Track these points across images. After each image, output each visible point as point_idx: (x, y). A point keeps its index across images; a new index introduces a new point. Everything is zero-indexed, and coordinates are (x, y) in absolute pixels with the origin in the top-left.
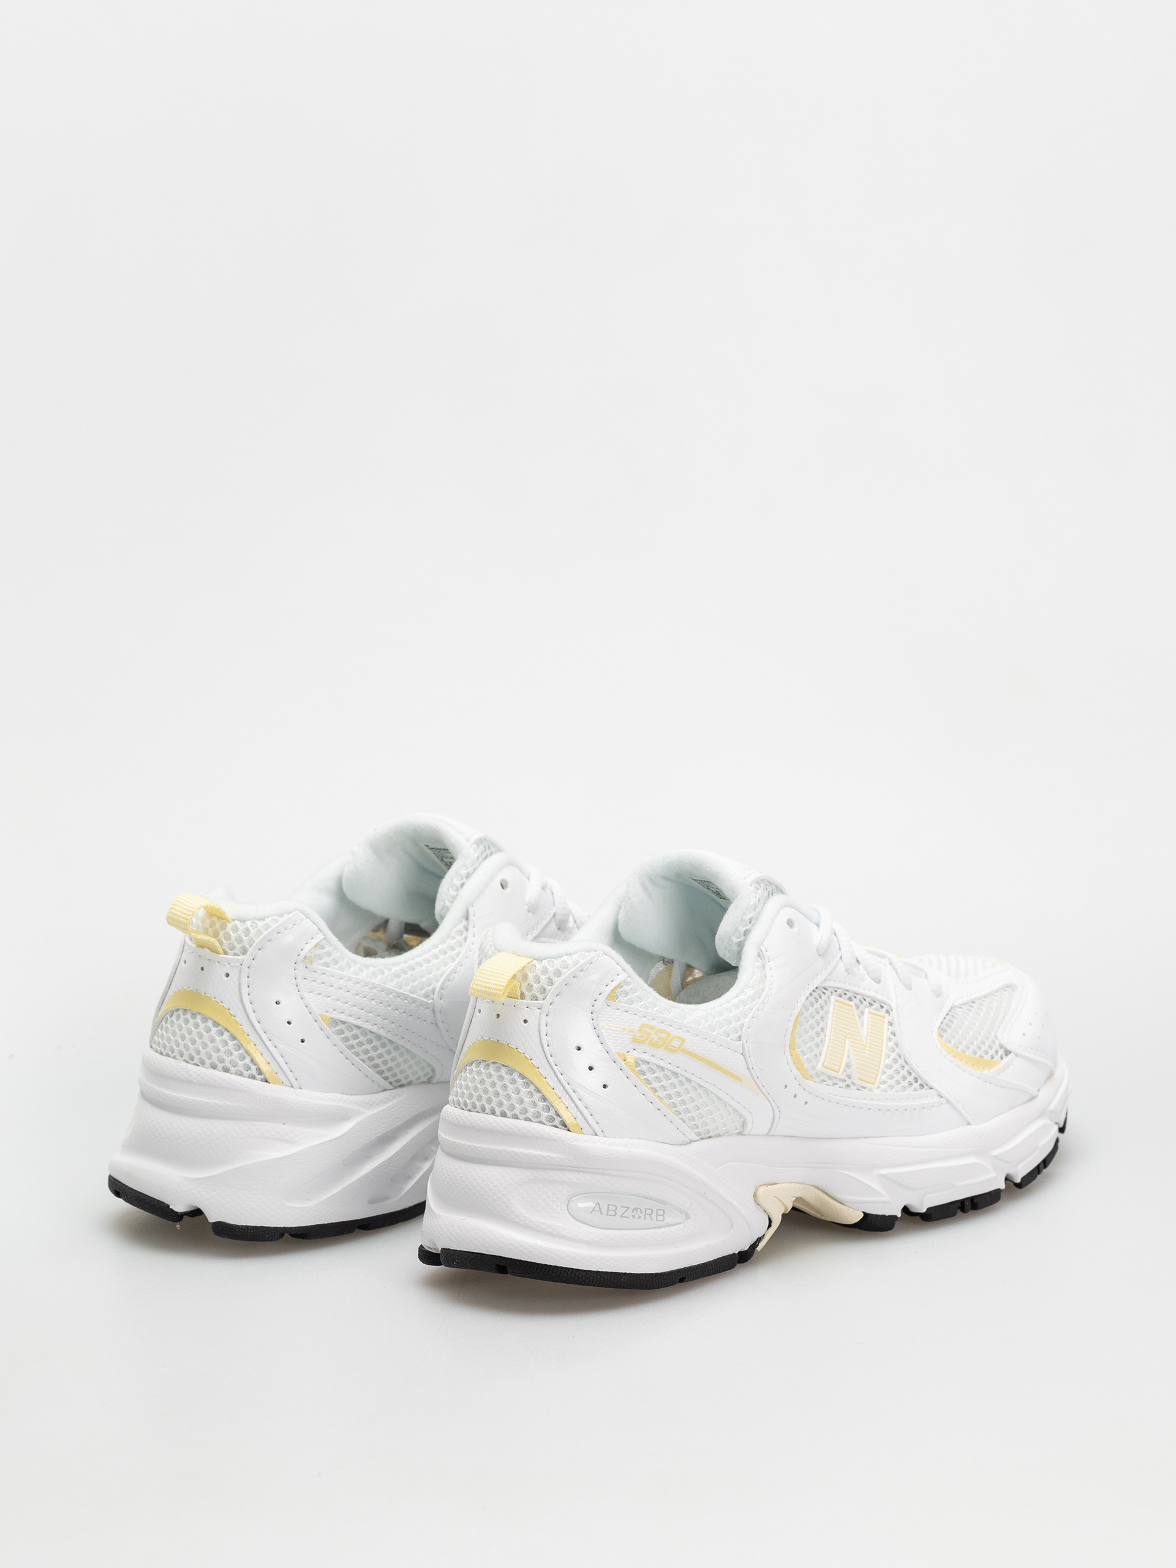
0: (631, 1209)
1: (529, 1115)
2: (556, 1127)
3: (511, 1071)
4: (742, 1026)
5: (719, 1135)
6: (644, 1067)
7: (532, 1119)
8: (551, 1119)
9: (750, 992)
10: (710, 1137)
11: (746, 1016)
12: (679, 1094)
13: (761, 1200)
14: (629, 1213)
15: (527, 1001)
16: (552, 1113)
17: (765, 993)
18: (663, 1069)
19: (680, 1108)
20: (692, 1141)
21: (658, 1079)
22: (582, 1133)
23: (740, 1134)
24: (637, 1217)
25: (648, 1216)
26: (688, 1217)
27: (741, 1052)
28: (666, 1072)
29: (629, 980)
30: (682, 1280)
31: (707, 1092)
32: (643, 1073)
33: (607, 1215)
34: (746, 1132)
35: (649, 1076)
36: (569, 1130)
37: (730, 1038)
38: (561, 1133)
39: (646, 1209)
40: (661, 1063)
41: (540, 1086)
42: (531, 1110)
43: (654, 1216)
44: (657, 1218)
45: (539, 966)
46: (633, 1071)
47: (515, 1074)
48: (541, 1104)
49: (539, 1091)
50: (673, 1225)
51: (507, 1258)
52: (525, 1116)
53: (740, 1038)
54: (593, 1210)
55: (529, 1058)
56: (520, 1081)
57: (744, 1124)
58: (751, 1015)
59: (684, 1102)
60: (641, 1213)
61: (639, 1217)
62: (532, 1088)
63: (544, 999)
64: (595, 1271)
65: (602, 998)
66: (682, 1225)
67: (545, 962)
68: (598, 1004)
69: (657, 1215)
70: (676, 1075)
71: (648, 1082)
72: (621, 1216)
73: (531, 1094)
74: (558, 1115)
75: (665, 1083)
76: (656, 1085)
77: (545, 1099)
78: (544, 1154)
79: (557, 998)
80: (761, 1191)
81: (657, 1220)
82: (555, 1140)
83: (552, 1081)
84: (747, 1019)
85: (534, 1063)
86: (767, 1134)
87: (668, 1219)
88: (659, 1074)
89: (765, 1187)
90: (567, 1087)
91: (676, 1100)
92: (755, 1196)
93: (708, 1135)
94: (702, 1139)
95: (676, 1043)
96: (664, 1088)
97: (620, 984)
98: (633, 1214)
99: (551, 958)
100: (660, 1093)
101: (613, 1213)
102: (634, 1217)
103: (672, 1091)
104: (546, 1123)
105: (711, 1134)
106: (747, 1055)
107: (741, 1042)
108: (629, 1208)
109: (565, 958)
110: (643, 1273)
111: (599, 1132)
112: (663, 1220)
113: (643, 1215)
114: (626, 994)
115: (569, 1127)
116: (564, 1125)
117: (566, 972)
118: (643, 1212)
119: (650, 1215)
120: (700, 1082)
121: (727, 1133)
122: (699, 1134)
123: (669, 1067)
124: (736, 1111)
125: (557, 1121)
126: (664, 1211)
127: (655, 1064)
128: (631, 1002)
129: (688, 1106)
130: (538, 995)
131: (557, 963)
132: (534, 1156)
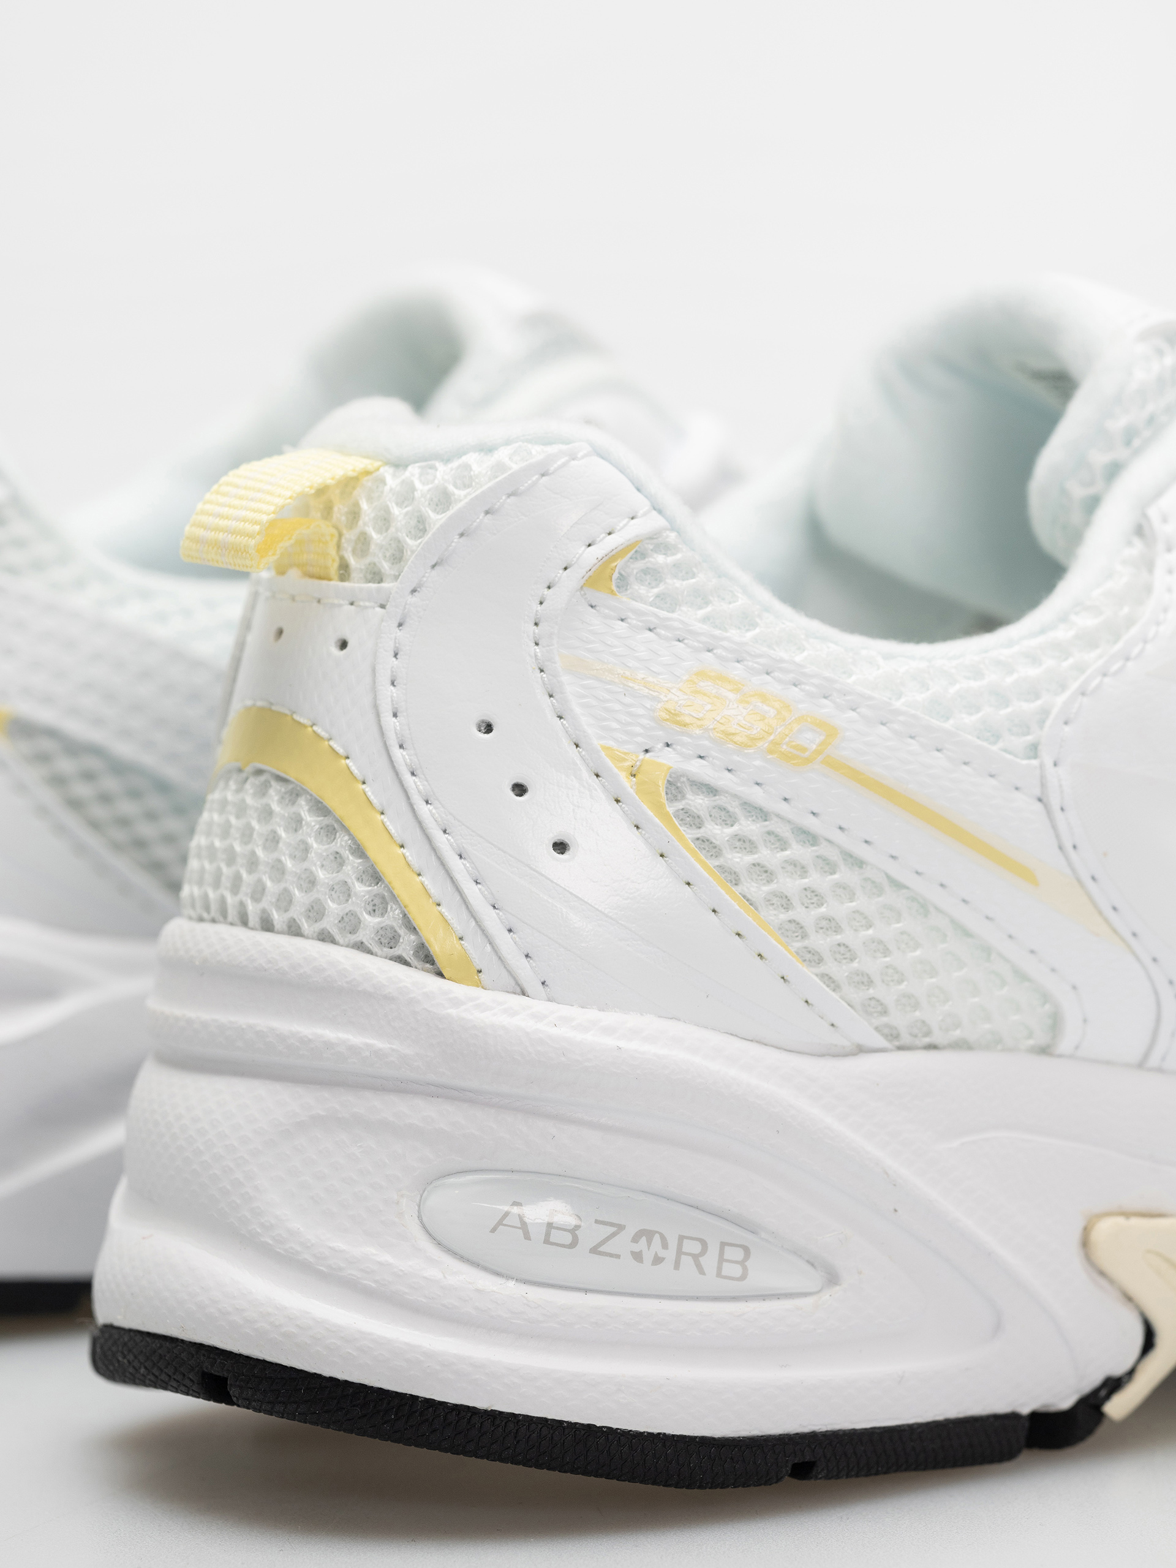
0: (631, 1231)
1: (329, 923)
2: (401, 960)
3: (295, 793)
4: (1045, 712)
5: (961, 1045)
6: (698, 802)
7: (338, 937)
8: (392, 940)
9: (1086, 621)
10: (932, 1047)
11: (1063, 687)
12: (814, 897)
13: (1105, 1257)
14: (622, 1244)
15: (356, 585)
16: (392, 920)
17: (1134, 631)
18: (762, 814)
19: (821, 942)
20: (861, 1050)
21: (744, 843)
22: (479, 984)
23: (1044, 1051)
24: (648, 1256)
25: (686, 1261)
26: (832, 1279)
27: (1037, 792)
28: (773, 825)
29: (672, 537)
30: (803, 1471)
31: (924, 907)
32: (693, 819)
33: (547, 1241)
34: (1065, 1046)
35: (718, 832)
36: (440, 974)
37: (1000, 744)
38: (417, 979)
39: (681, 1238)
40: (757, 796)
41: (364, 837)
42: (333, 907)
43: (709, 1262)
44: (719, 1269)
45: (392, 481)
46: (659, 809)
47: (302, 801)
48: (361, 889)
49: (359, 851)
50: (778, 1296)
51: (231, 1353)
52: (318, 927)
53: (1034, 750)
54: (500, 1223)
55: (341, 751)
56: (310, 819)
57: (1056, 1023)
58: (1074, 686)
59: (830, 925)
60: (665, 1246)
61: (658, 1260)
62: (341, 842)
63: (396, 578)
64: (486, 1411)
65: (569, 582)
66: (809, 1300)
67: (413, 471)
68: (557, 599)
69: (721, 1260)
70: (810, 838)
71: (707, 845)
72: (594, 1250)
73: (338, 860)
74: (413, 930)
75: (766, 855)
76: (738, 860)
77: (376, 877)
78: (355, 1039)
79: (434, 572)
80: (1104, 1229)
81: (719, 1274)
82: (389, 999)
83: (397, 824)
84: (1060, 700)
85: (353, 768)
86: (1141, 1065)
87: (761, 1276)
88: (749, 827)
89: (1121, 1220)
90: (441, 840)
91: (807, 916)
92: (1085, 1243)
93: (927, 1040)
94: (900, 1048)
95: (811, 740)
96: (764, 872)
97: (636, 543)
98: (636, 1248)
99: (428, 459)
100: (757, 890)
101: (567, 1238)
102: (638, 1256)
103: (790, 885)
104: (375, 948)
105: (937, 1038)
106: (1055, 804)
107: (1035, 762)
108: (621, 1228)
109: (471, 458)
110: (655, 1431)
111: (531, 983)
112: (743, 1277)
113: (670, 1254)
114: (653, 575)
115: (442, 963)
116: (426, 958)
117: (465, 496)
118: (673, 1244)
119: (696, 1257)
120: (894, 870)
121: (994, 1043)
122: (892, 1035)
123: (783, 808)
124: (1022, 976)
125: (406, 947)
126: (747, 1250)
127: (735, 796)
128: (667, 601)
129: (847, 936)
130: (386, 567)
131: (443, 473)
132: (329, 1045)
